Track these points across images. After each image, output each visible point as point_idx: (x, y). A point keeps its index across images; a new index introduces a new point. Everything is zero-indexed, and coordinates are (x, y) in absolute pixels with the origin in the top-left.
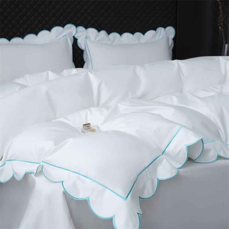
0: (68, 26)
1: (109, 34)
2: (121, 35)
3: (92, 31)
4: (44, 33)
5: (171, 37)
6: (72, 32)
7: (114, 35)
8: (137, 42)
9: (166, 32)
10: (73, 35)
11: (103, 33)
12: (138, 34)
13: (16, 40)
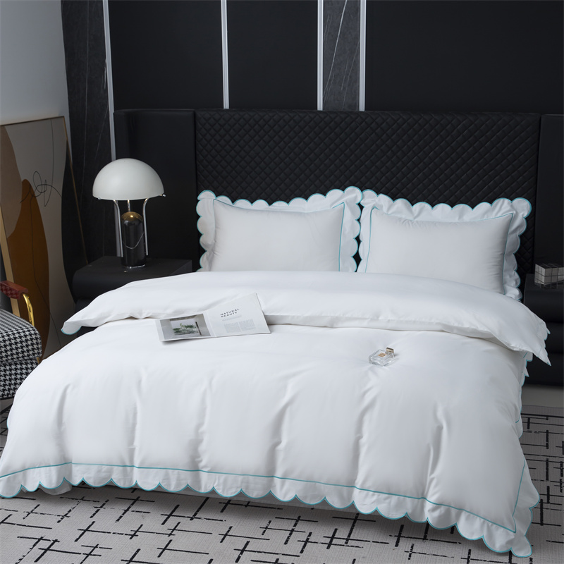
0: (350, 189)
1: (413, 205)
2: (433, 206)
3: (384, 199)
4: (316, 198)
5: (523, 215)
6: (356, 197)
7: (422, 206)
8: (456, 220)
9: (512, 206)
10: (358, 202)
11: (401, 202)
12: (460, 207)
13: (279, 205)
